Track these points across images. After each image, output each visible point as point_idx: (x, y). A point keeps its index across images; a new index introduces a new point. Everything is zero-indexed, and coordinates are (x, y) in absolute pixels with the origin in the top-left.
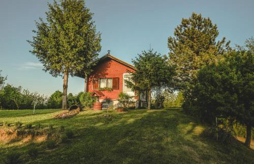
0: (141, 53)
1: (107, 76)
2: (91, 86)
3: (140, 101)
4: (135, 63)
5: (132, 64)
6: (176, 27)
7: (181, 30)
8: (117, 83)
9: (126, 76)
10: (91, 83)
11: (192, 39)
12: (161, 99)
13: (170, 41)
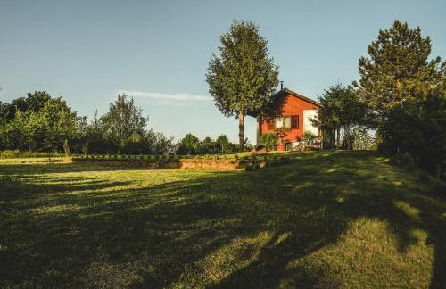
0: (328, 89)
1: (283, 114)
2: (265, 126)
3: (324, 143)
4: (322, 100)
5: (318, 101)
6: (370, 44)
7: (377, 46)
8: (296, 122)
9: (310, 114)
10: (265, 122)
11: (393, 60)
12: (350, 139)
13: (362, 62)
